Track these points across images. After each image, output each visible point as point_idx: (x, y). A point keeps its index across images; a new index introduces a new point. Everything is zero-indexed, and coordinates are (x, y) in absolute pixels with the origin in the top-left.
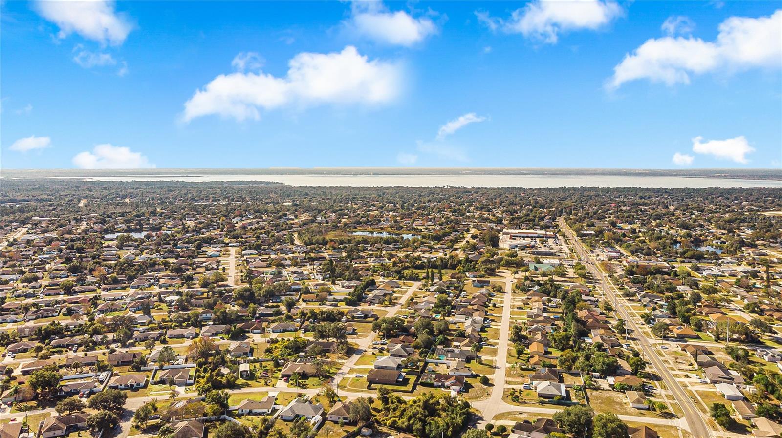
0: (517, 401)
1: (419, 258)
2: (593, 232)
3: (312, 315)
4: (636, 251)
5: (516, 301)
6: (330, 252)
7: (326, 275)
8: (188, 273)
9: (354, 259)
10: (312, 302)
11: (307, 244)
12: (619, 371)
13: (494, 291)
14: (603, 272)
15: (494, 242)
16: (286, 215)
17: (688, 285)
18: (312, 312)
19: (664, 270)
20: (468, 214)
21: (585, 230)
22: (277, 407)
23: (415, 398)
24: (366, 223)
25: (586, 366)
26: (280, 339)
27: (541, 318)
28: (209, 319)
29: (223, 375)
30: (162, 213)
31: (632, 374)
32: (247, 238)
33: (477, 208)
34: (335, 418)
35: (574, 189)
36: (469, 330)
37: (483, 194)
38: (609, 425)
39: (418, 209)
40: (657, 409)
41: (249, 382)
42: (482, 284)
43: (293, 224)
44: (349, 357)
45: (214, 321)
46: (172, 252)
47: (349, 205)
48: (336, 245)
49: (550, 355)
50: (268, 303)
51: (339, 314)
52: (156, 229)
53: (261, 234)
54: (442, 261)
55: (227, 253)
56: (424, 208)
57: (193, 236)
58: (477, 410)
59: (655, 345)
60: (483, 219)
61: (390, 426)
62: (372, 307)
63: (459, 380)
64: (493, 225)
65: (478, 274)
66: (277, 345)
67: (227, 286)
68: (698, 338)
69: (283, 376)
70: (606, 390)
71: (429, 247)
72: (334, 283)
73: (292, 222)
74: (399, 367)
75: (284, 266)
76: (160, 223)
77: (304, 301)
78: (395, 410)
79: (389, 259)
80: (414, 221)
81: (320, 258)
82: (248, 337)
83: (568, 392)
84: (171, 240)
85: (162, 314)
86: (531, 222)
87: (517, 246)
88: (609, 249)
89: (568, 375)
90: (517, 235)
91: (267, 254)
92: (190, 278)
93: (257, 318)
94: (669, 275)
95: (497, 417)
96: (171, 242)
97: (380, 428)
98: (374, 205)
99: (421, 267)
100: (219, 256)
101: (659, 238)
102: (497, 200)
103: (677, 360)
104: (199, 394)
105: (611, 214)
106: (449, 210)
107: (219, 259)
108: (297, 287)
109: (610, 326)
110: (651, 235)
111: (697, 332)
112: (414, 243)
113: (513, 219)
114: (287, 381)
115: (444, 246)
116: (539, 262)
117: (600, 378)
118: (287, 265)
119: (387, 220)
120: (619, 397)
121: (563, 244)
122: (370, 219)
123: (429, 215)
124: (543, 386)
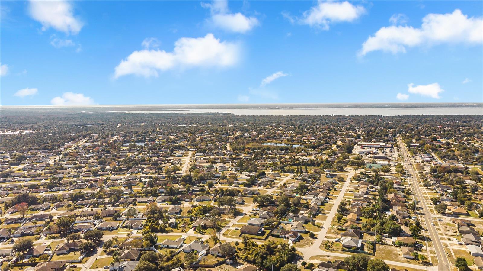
0: (329, 249)
1: (298, 159)
2: (418, 144)
3: (221, 192)
4: (444, 157)
5: (351, 187)
6: (246, 155)
7: (238, 168)
8: (161, 166)
9: (258, 159)
10: (225, 184)
11: (234, 150)
12: (402, 234)
13: (339, 181)
14: (416, 170)
15: (350, 150)
16: (227, 133)
17: (474, 180)
18: (222, 190)
19: (460, 169)
20: (339, 133)
21: (413, 143)
22: (183, 244)
23: (264, 244)
24: (273, 138)
25: (380, 229)
26: (198, 205)
27: (362, 198)
28: (163, 193)
29: (159, 225)
30: (158, 131)
31: (411, 236)
32: (201, 146)
33: (346, 129)
34: (213, 253)
35: (417, 116)
36: (312, 204)
37: (354, 120)
38: (376, 267)
39: (308, 129)
40: (420, 259)
41: (173, 229)
42: (332, 176)
43: (230, 138)
44: (235, 217)
45: (165, 193)
46: (156, 154)
47: (267, 127)
48: (250, 151)
49: (360, 222)
50: (199, 184)
51: (237, 192)
52: (153, 140)
53: (210, 144)
54: (311, 161)
55: (187, 155)
56: (312, 128)
57: (172, 144)
58: (301, 253)
59: (435, 218)
60: (347, 136)
61: (244, 259)
62: (259, 188)
63: (295, 234)
64: (353, 140)
65: (332, 169)
66: (195, 209)
67: (180, 173)
68: (468, 215)
69: (193, 227)
70: (390, 245)
71: (307, 153)
72: (241, 173)
73: (230, 137)
74: (262, 224)
75: (216, 163)
76: (156, 137)
77: (220, 183)
78: (249, 250)
79: (279, 160)
80: (303, 136)
81: (239, 158)
82: (182, 204)
83: (363, 245)
84: (158, 147)
85: (138, 189)
86: (378, 138)
87: (364, 153)
88: (426, 155)
89: (368, 234)
90: (366, 146)
91: (209, 156)
92: (161, 169)
93: (190, 193)
94: (462, 172)
95: (312, 258)
96: (157, 148)
97: (239, 260)
98: (282, 127)
99: (298, 165)
100: (182, 156)
101: (465, 148)
102: (362, 124)
103: (447, 229)
104: (142, 235)
105: (436, 133)
106: (328, 130)
107: (181, 158)
108: (218, 175)
109: (407, 205)
110: (459, 146)
111: (468, 211)
112: (298, 150)
113: (367, 136)
114: (195, 230)
115: (317, 152)
116: (374, 163)
117: (388, 237)
118: (218, 162)
119: (287, 136)
120: (397, 250)
121: (396, 152)
122: (276, 135)
123: (314, 133)
124: (347, 240)
